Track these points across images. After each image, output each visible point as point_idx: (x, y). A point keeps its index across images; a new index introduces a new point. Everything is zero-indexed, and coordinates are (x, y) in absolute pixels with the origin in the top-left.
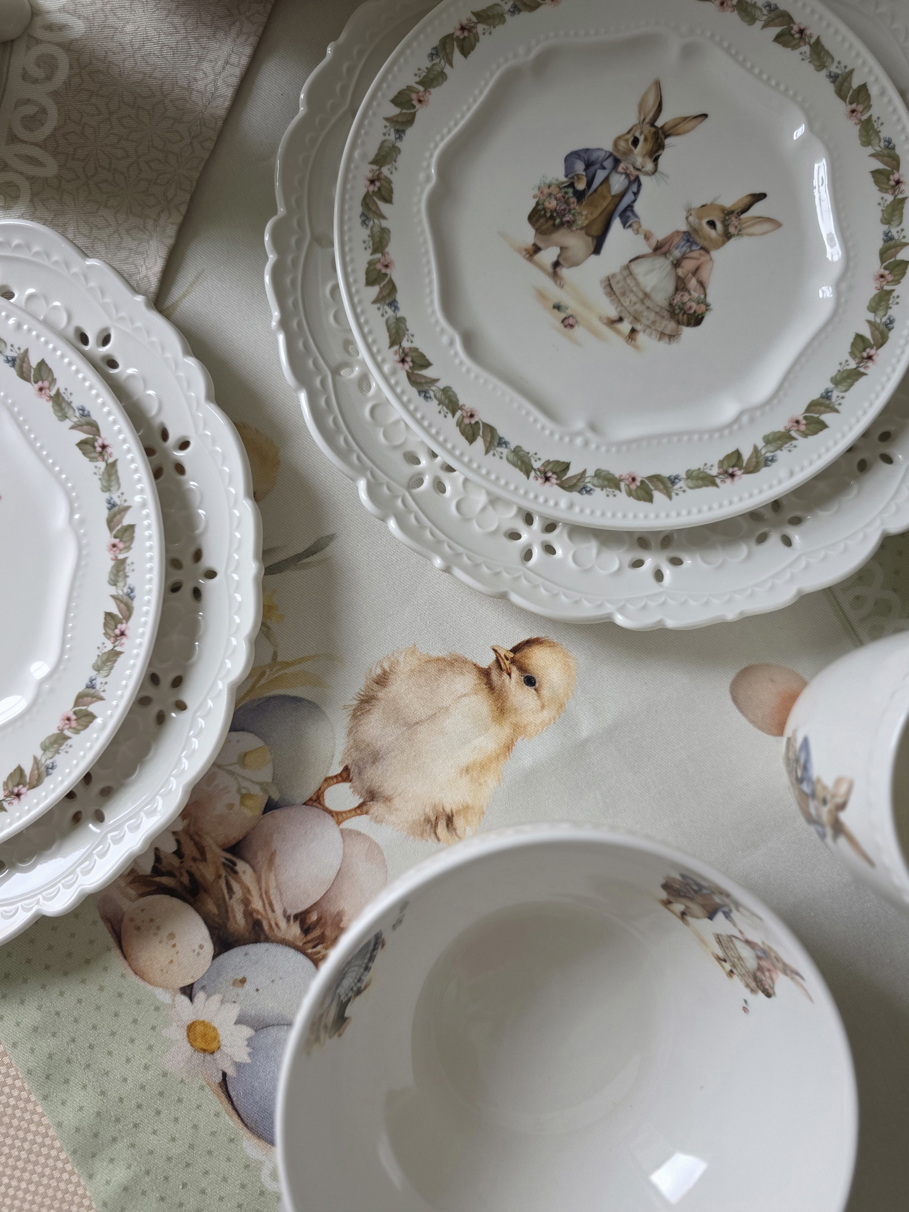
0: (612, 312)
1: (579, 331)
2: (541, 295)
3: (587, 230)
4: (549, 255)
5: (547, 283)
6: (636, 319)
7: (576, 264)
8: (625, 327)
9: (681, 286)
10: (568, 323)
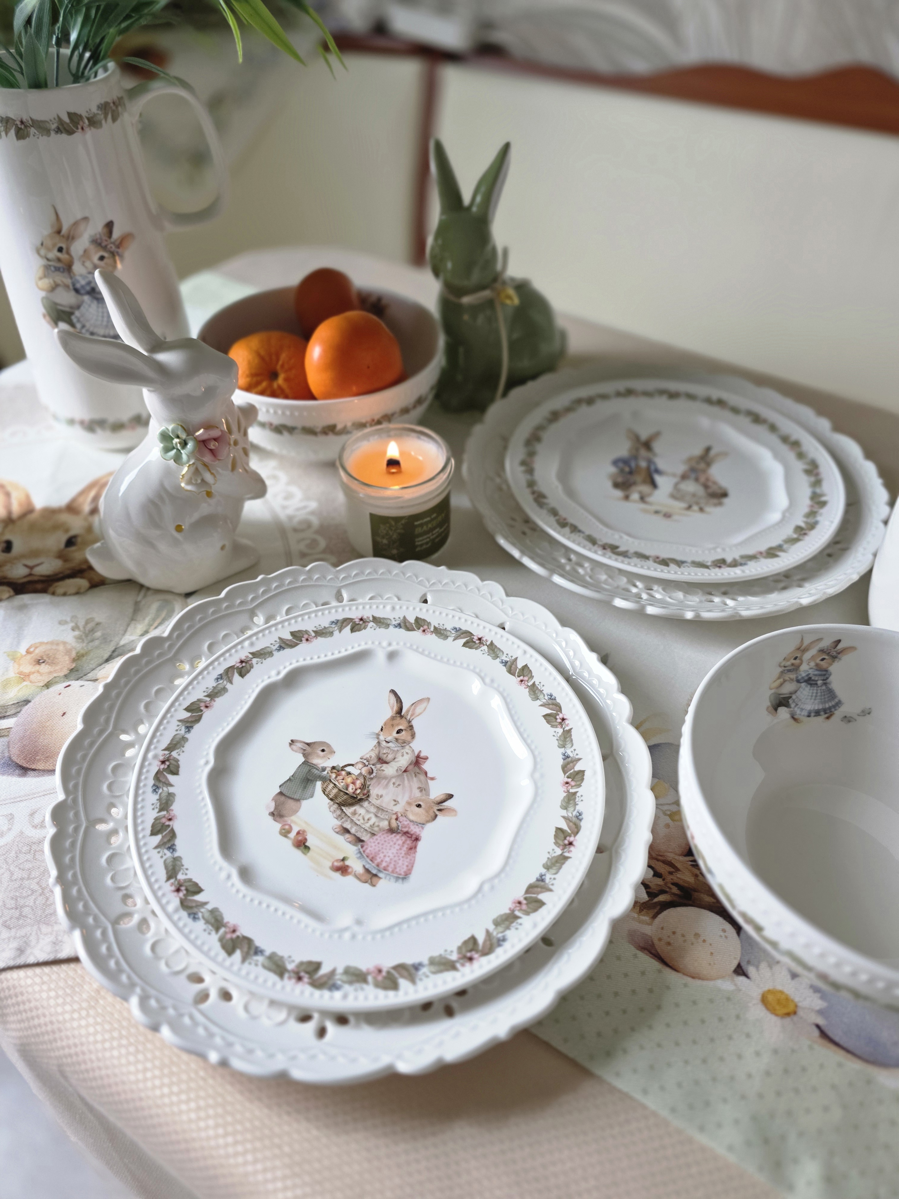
0: (684, 505)
1: (675, 517)
2: (645, 511)
3: (644, 482)
4: (635, 496)
5: (642, 506)
6: (697, 503)
7: (650, 495)
8: (695, 508)
9: (706, 486)
10: (667, 516)
